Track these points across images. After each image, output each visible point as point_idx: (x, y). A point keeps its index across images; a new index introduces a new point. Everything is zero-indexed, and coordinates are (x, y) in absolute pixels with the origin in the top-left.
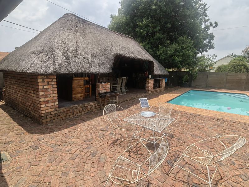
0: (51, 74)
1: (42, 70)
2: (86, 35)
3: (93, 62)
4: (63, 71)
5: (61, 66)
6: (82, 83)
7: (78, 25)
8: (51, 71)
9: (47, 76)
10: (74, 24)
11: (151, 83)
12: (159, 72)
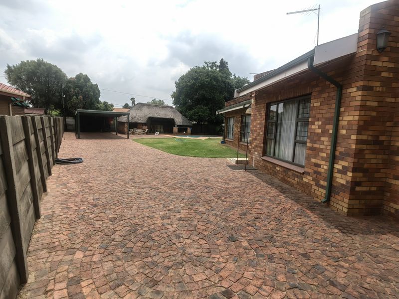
11: (175, 129)
12: (181, 124)
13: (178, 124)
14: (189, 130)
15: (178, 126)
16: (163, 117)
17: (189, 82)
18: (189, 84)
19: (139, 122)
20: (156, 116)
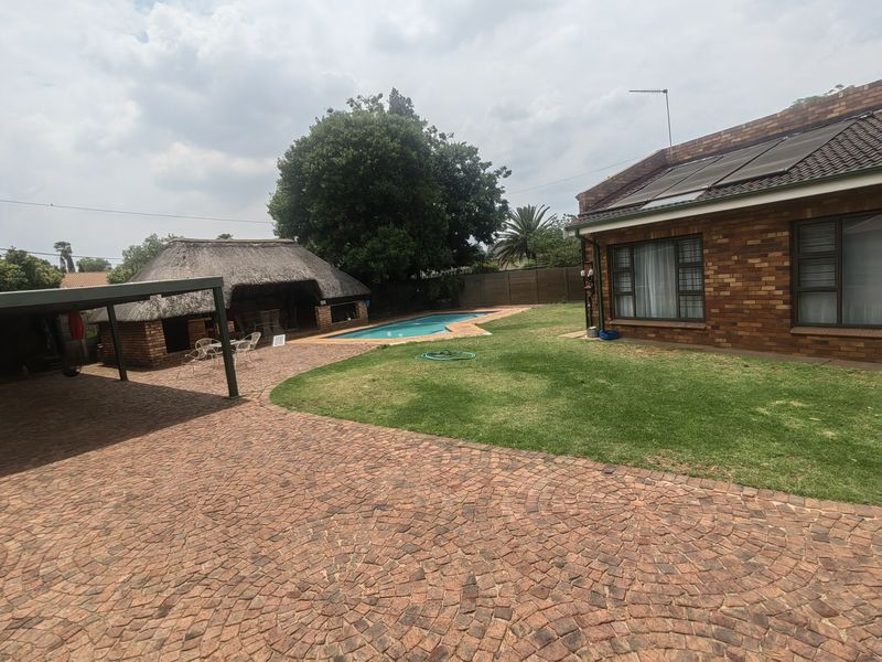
0: (156, 320)
1: (148, 317)
2: (197, 266)
3: (204, 300)
4: (168, 315)
5: (165, 312)
6: (203, 325)
7: (187, 255)
8: (155, 316)
9: (151, 322)
10: (181, 255)
11: (324, 314)
12: (339, 294)
13: (331, 295)
14: (362, 308)
15: (329, 301)
16: (282, 279)
17: (337, 154)
18: (340, 161)
19: (202, 309)
20: (257, 278)
